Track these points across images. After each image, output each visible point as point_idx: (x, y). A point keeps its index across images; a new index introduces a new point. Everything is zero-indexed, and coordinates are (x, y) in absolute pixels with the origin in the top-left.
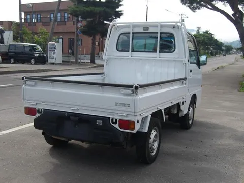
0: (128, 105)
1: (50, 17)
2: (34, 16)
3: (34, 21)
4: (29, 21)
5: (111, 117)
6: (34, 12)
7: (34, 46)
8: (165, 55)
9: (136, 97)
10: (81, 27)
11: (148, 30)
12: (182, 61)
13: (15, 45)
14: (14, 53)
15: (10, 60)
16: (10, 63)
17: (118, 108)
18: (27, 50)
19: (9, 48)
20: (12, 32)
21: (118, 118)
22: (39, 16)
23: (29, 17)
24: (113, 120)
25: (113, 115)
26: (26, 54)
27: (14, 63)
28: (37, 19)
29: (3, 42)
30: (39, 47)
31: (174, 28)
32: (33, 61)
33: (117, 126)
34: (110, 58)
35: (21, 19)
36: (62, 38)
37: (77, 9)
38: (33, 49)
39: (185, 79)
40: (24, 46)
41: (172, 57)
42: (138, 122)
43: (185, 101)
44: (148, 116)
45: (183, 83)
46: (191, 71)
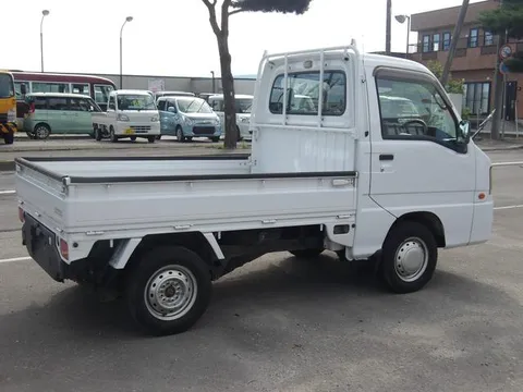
1: (470, 37)
2: (437, 37)
3: (436, 47)
4: (426, 50)
5: (56, 233)
6: (436, 30)
8: (331, 120)
10: (509, 55)
11: (311, 66)
17: (57, 217)
22: (447, 37)
23: (426, 39)
28: (442, 42)
31: (347, 59)
33: (60, 249)
34: (262, 128)
36: (490, 83)
39: (351, 174)
41: (341, 124)
42: (76, 245)
43: (354, 226)
44: (129, 239)
45: (332, 183)
46: (389, 157)
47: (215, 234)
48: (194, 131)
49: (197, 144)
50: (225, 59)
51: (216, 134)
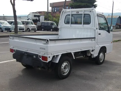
0: (44, 49)
2: (56, 8)
4: (53, 11)
5: (39, 54)
7: (53, 23)
8: (86, 26)
9: (48, 45)
11: (78, 13)
12: (93, 29)
13: (44, 22)
14: (44, 26)
15: (42, 29)
16: (42, 31)
17: (41, 50)
18: (49, 24)
19: (42, 23)
20: (44, 16)
21: (42, 55)
22: (58, 8)
24: (39, 56)
25: (40, 54)
26: (49, 26)
27: (43, 31)
28: (57, 10)
29: (40, 21)
30: (55, 23)
31: (90, 11)
32: (51, 30)
33: (41, 59)
34: (62, 27)
35: (48, 10)
37: (73, 4)
38: (52, 24)
39: (94, 38)
40: (48, 23)
41: (89, 26)
42: (49, 57)
43: (94, 50)
44: (59, 55)
45: (92, 40)
46: (100, 34)
47: (73, 53)
48: (5, 29)
49: (5, 33)
50: (15, 11)
51: (11, 30)
